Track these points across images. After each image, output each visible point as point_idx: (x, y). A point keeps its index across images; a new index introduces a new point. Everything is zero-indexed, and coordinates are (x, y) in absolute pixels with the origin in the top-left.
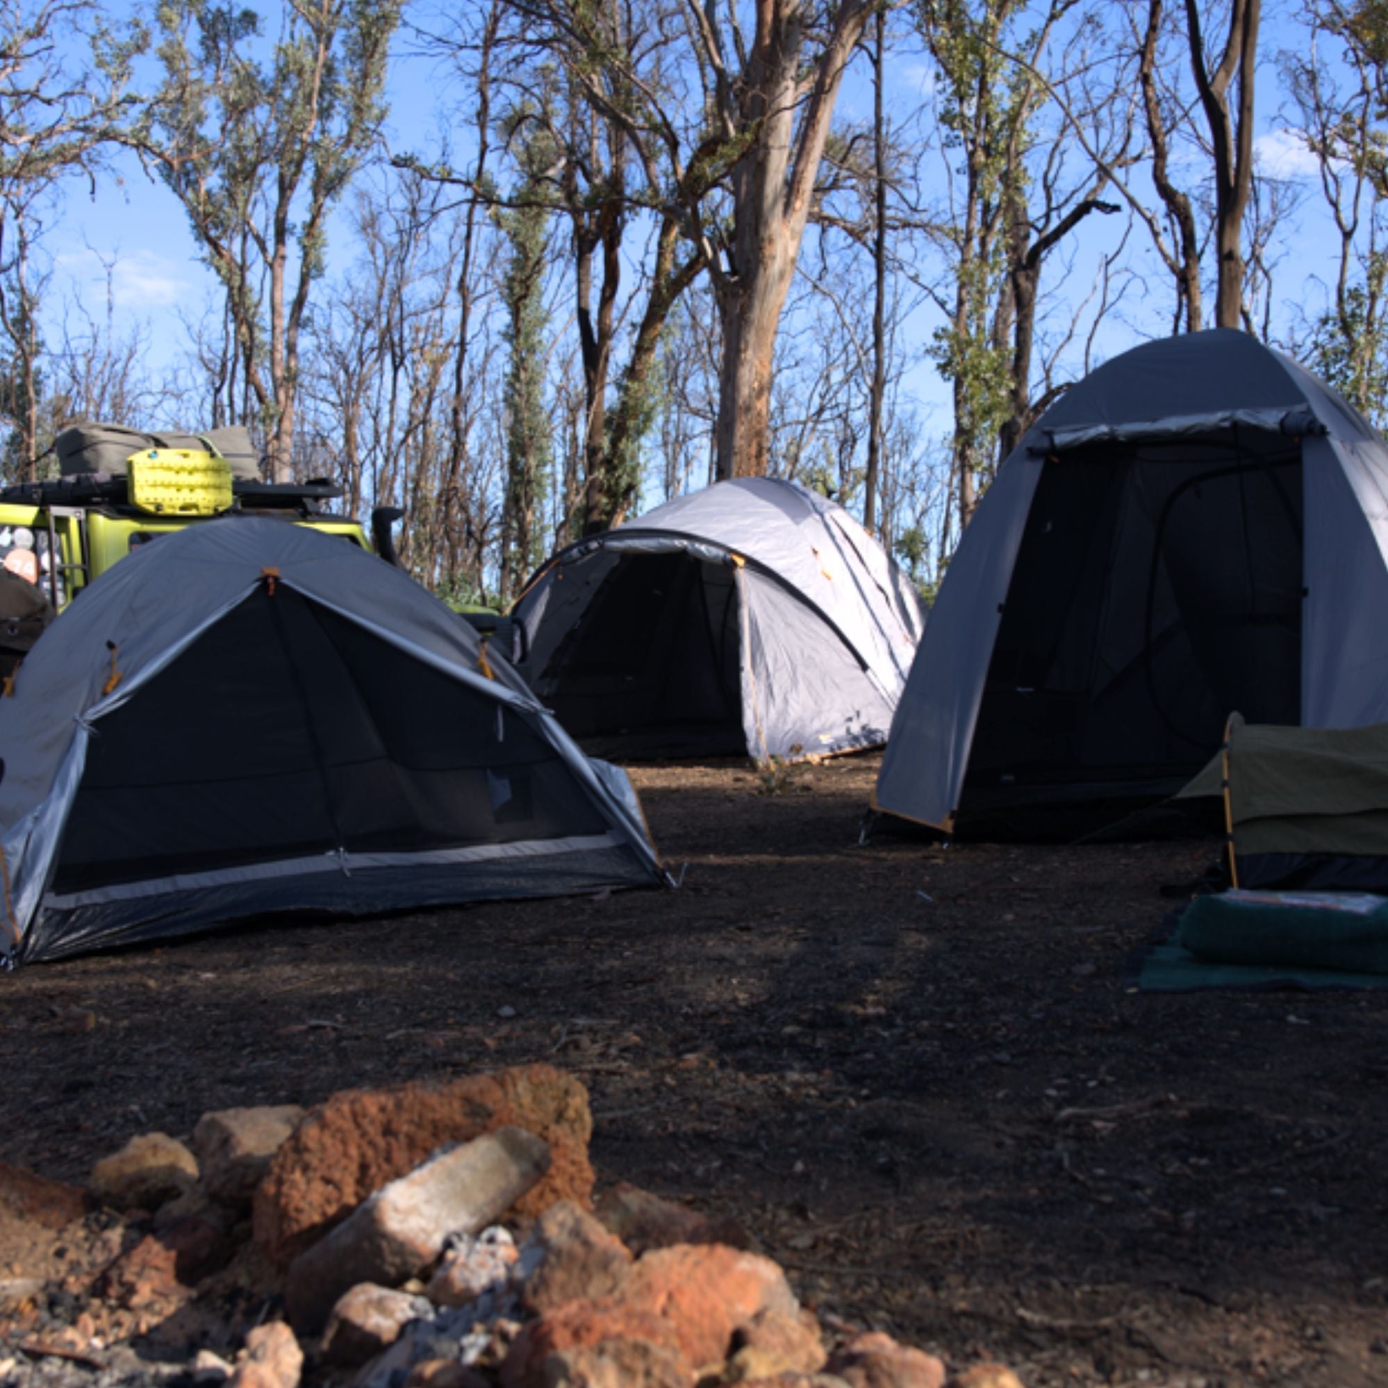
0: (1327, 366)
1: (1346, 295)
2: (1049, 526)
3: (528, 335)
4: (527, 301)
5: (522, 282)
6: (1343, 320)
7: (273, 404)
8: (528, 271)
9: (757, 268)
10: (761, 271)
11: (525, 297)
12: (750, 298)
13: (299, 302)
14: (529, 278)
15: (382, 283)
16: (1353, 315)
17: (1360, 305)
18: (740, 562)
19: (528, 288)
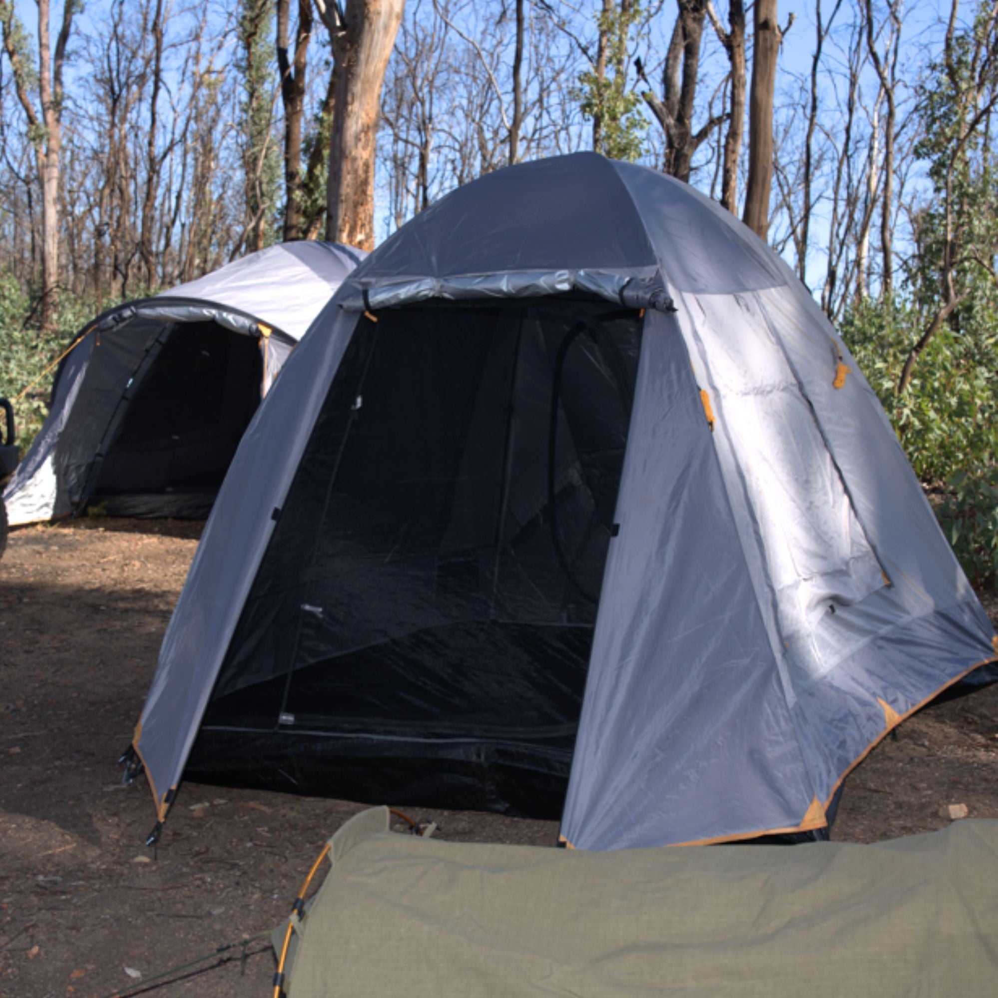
0: (932, 109)
1: (953, 42)
2: (359, 401)
3: (258, 69)
4: (256, 38)
5: (252, 20)
6: (949, 66)
7: (42, 126)
8: (257, 11)
9: (363, 23)
10: (367, 26)
11: (254, 34)
12: (357, 52)
13: (64, 36)
14: (258, 16)
15: (145, 19)
16: (960, 62)
17: (965, 53)
18: (266, 332)
19: (256, 26)
